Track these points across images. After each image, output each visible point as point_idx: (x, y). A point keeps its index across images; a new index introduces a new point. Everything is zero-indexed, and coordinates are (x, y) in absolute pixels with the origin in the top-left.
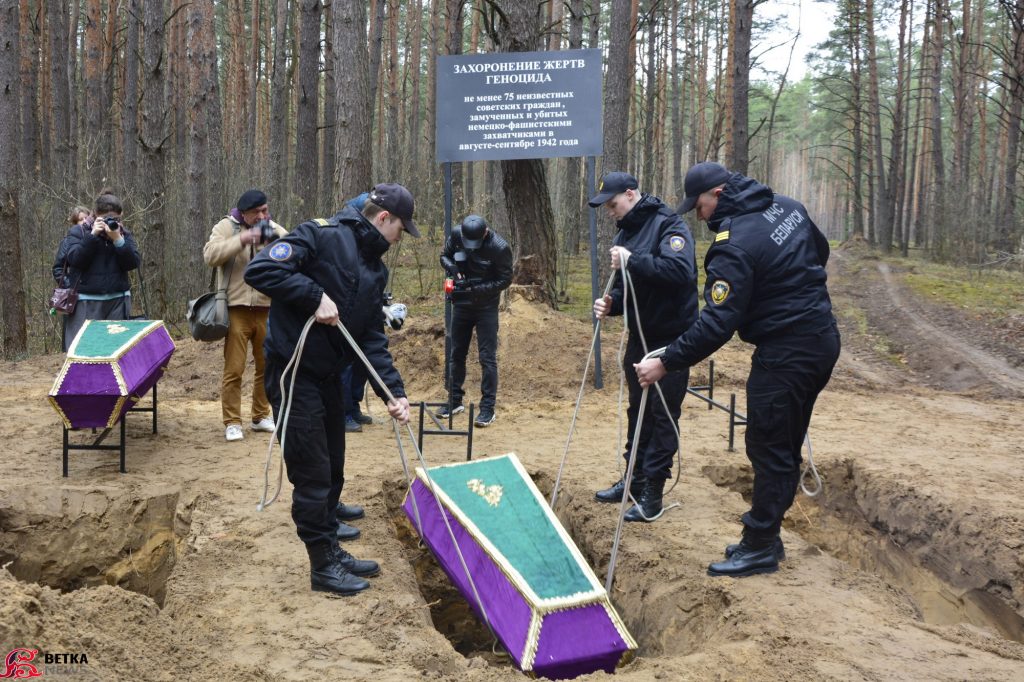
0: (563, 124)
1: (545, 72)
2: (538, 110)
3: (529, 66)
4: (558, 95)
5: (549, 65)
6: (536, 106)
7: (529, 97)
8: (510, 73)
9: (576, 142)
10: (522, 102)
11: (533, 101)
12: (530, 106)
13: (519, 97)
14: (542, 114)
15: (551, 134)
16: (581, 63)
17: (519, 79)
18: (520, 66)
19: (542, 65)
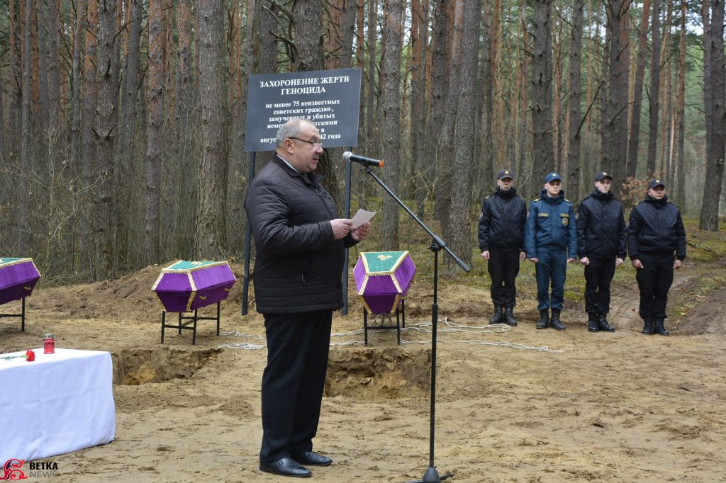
0: (331, 123)
1: (321, 86)
2: (315, 113)
3: (311, 81)
4: (329, 102)
5: (324, 81)
6: (314, 110)
7: (310, 104)
8: (297, 87)
9: (339, 136)
10: (304, 108)
11: (312, 107)
12: (310, 111)
13: (303, 104)
14: (317, 116)
15: (323, 130)
16: (347, 79)
17: (303, 91)
18: (305, 81)
19: (320, 81)
